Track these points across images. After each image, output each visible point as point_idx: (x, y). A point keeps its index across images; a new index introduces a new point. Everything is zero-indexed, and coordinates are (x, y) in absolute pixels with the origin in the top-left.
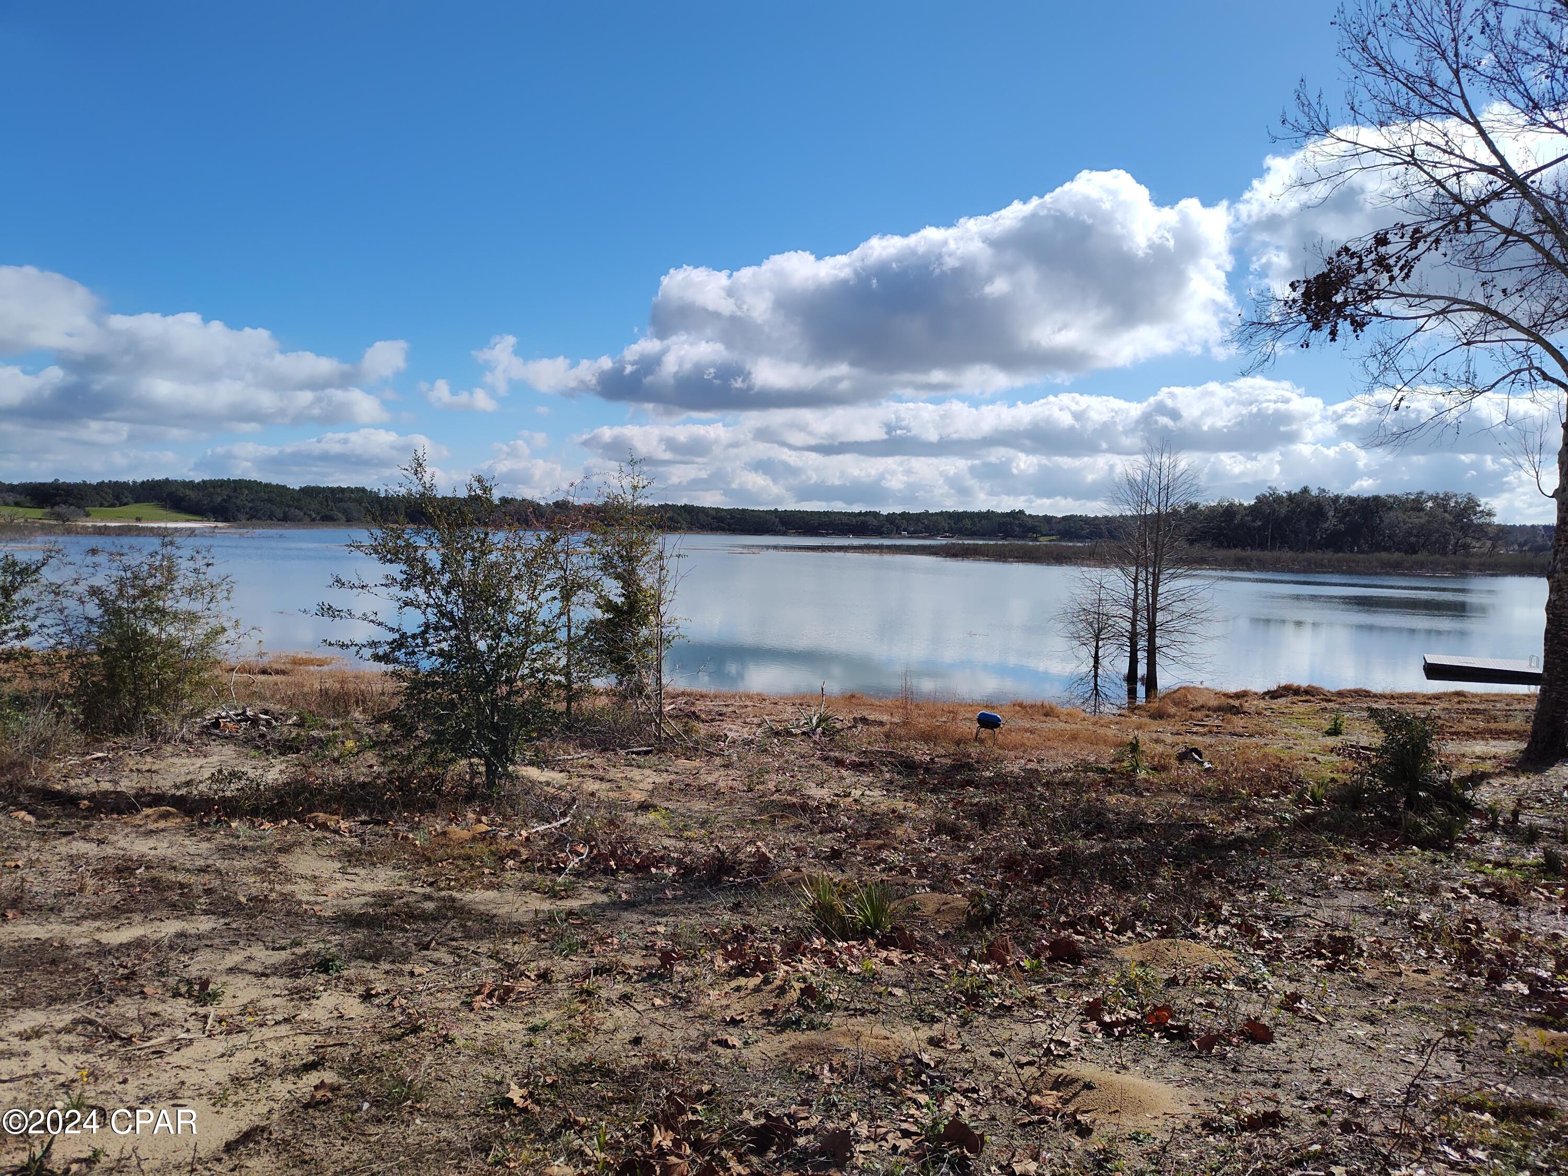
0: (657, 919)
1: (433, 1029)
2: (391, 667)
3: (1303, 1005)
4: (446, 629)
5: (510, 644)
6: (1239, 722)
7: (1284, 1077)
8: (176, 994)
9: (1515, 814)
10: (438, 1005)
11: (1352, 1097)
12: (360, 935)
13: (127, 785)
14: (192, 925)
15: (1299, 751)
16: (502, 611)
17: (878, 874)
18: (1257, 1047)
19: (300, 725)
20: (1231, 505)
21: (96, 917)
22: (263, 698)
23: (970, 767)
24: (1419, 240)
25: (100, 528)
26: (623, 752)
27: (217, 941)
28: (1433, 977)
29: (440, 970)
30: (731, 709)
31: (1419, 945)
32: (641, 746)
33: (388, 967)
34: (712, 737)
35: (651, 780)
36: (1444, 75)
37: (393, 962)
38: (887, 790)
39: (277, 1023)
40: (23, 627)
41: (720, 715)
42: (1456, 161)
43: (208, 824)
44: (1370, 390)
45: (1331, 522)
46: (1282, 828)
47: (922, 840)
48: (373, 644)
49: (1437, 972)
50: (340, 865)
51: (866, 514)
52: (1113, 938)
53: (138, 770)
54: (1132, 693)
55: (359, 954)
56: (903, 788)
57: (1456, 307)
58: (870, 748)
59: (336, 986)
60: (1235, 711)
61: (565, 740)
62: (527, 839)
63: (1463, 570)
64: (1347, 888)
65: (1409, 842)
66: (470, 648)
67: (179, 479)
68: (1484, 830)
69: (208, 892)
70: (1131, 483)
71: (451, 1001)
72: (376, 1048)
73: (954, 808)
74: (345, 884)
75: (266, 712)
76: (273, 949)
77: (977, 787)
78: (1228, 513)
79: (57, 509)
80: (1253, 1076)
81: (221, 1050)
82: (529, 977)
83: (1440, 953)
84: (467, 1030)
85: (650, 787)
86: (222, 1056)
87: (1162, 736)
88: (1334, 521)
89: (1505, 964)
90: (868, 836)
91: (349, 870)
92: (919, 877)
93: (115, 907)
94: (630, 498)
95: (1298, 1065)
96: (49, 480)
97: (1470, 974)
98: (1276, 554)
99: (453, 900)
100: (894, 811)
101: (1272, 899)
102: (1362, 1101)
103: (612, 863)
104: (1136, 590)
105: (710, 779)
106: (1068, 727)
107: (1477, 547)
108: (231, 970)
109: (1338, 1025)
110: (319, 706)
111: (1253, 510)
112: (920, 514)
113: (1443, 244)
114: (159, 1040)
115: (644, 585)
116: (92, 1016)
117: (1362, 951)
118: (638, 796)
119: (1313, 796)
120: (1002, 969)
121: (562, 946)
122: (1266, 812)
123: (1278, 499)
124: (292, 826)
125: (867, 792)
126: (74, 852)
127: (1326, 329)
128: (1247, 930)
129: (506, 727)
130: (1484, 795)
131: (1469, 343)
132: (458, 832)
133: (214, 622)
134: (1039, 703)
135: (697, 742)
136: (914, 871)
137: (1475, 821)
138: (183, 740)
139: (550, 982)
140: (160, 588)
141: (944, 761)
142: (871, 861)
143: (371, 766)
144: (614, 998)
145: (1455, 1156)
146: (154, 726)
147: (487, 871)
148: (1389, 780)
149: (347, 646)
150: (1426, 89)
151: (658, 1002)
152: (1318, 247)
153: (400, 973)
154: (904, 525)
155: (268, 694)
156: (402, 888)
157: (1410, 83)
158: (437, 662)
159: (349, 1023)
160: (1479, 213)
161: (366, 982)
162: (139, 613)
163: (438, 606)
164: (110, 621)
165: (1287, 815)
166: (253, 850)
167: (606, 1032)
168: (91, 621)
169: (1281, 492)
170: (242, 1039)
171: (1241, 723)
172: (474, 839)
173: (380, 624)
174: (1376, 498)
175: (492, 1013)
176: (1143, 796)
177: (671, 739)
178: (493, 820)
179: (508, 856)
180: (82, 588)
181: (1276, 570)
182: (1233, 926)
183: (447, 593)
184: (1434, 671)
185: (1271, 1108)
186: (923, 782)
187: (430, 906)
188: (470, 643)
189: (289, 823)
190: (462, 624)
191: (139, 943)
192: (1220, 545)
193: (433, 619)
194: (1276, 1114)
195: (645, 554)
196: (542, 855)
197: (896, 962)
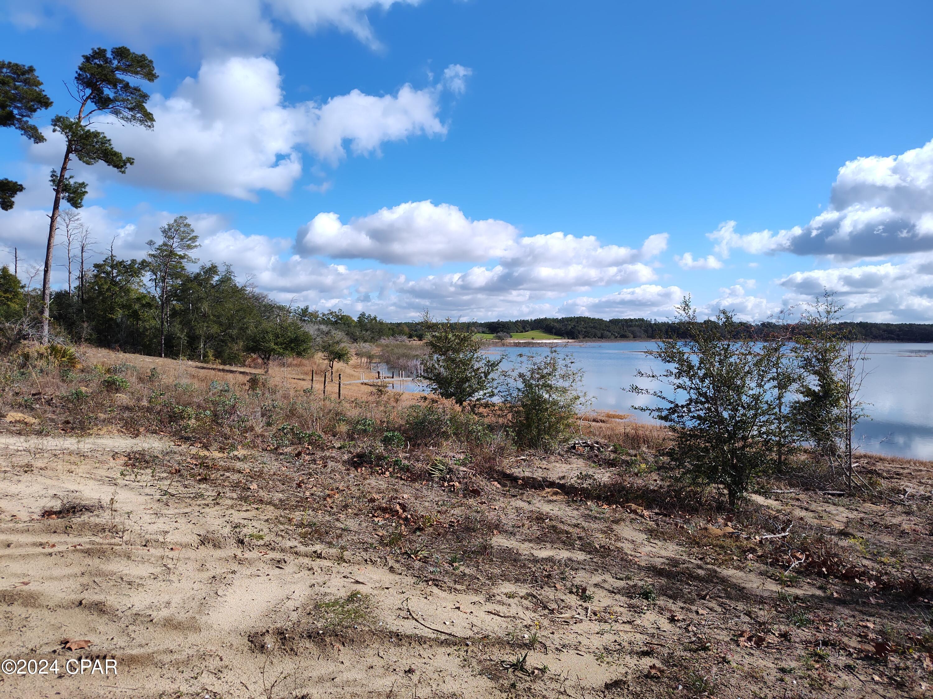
0: (866, 617)
1: (715, 651)
2: (668, 424)
4: (702, 403)
5: (744, 415)
8: (571, 592)
10: (716, 636)
12: (663, 581)
13: (538, 475)
14: (575, 555)
16: (739, 394)
19: (614, 452)
21: (530, 541)
22: (594, 435)
25: (516, 343)
26: (821, 493)
27: (587, 567)
29: (714, 614)
30: (906, 471)
32: (835, 490)
33: (682, 605)
34: (893, 490)
35: (844, 515)
37: (685, 603)
39: (624, 622)
40: (492, 392)
41: (898, 474)
43: (576, 501)
48: (659, 410)
50: (646, 537)
53: (541, 468)
55: (663, 592)
59: (654, 609)
61: (778, 479)
62: (761, 542)
66: (719, 416)
67: (551, 317)
69: (580, 538)
71: (724, 636)
72: (682, 654)
74: (650, 548)
75: (597, 443)
76: (616, 578)
79: (499, 334)
81: (597, 630)
82: (774, 634)
84: (737, 657)
85: (845, 520)
86: (598, 633)
91: (652, 540)
93: (538, 538)
94: (824, 320)
96: (496, 320)
99: (716, 572)
103: (824, 569)
105: (895, 521)
108: (596, 585)
110: (624, 442)
114: (567, 615)
115: (836, 379)
116: (535, 593)
118: (838, 526)
121: (795, 619)
124: (618, 509)
126: (518, 506)
129: (741, 467)
132: (714, 529)
133: (575, 394)
135: (880, 492)
138: (559, 454)
139: (789, 641)
140: (550, 374)
143: (656, 480)
144: (840, 665)
146: (546, 446)
147: (735, 558)
149: (645, 410)
151: (877, 678)
153: (690, 610)
155: (597, 433)
156: (684, 558)
158: (696, 423)
159: (664, 634)
161: (671, 611)
162: (540, 387)
163: (697, 389)
164: (527, 390)
166: (600, 519)
167: (836, 688)
168: (519, 390)
170: (607, 627)
172: (724, 536)
173: (664, 398)
175: (752, 652)
177: (857, 487)
178: (735, 526)
179: (748, 551)
180: (515, 374)
183: (702, 381)
187: (701, 572)
188: (718, 413)
189: (617, 507)
190: (713, 400)
191: (550, 560)
193: (694, 397)
195: (836, 357)
196: (771, 554)
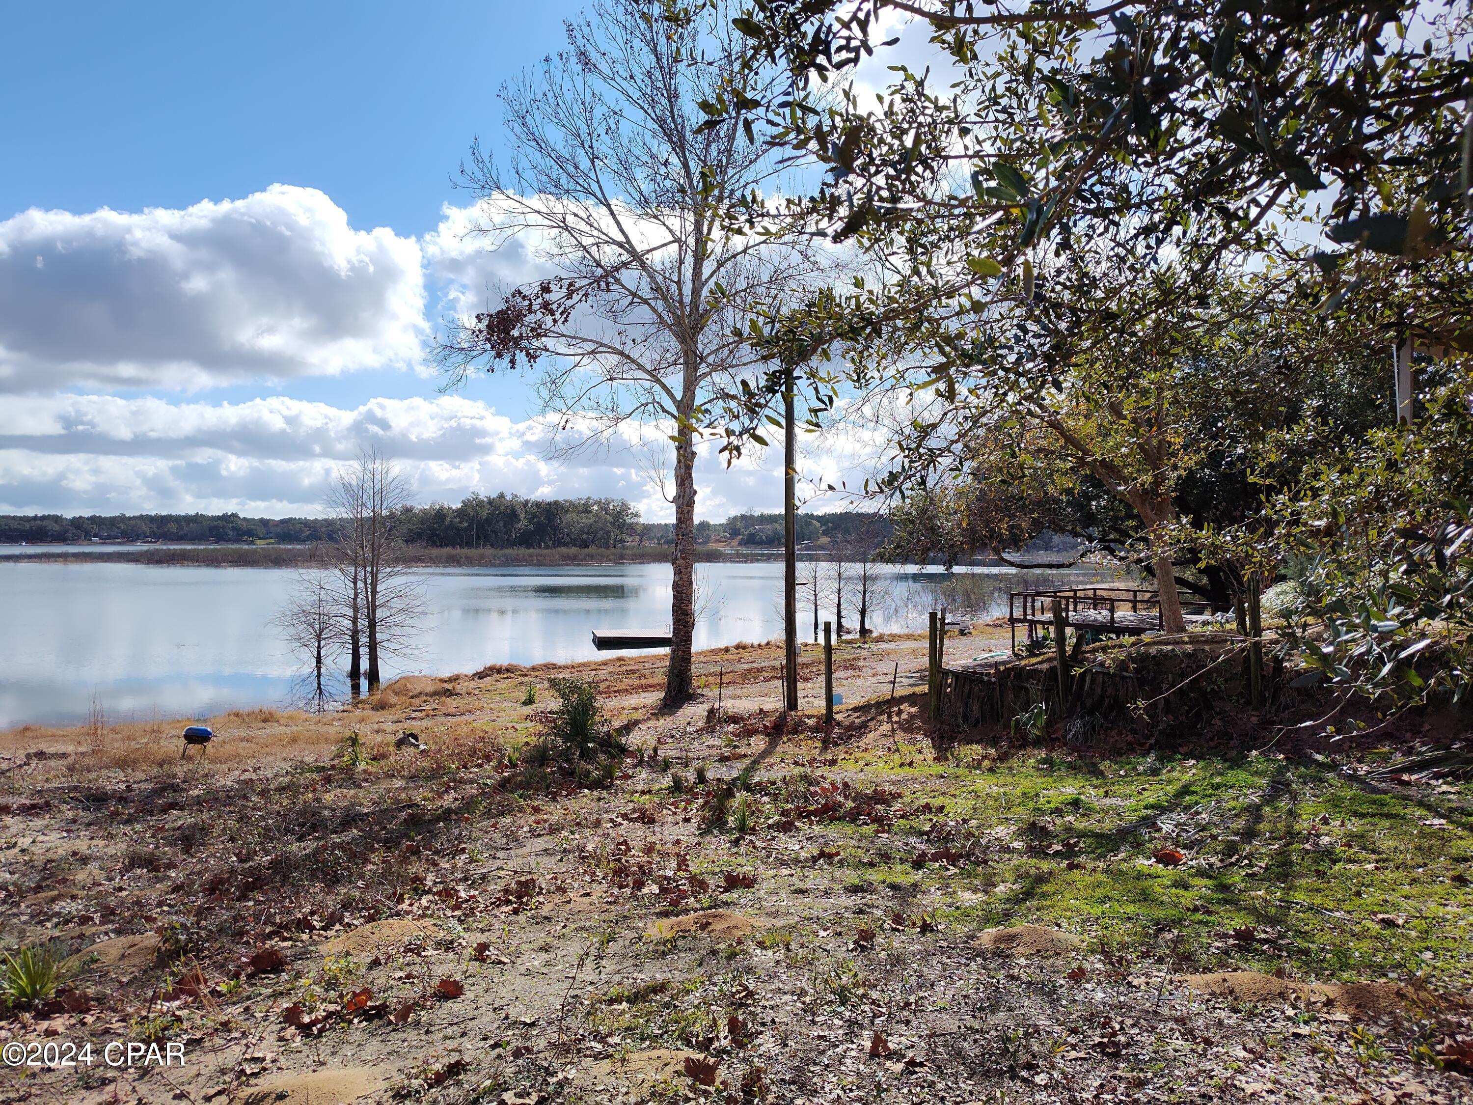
3: (492, 952)
6: (451, 703)
7: (471, 1024)
9: (655, 750)
11: (525, 1024)
15: (502, 722)
17: (50, 930)
18: (449, 1004)
20: (442, 508)
23: (175, 789)
24: (573, 292)
28: (593, 898)
31: (585, 872)
36: (585, 163)
38: (68, 831)
42: (595, 233)
44: (543, 412)
45: (523, 523)
46: (484, 793)
47: (110, 879)
49: (598, 890)
51: (44, 518)
52: (319, 935)
54: (356, 688)
56: (89, 824)
57: (601, 349)
58: (47, 786)
60: (449, 693)
63: (620, 559)
64: (534, 836)
65: (581, 786)
68: (635, 766)
70: (347, 487)
73: (153, 836)
77: (182, 809)
78: (440, 515)
80: (444, 1033)
83: (600, 874)
87: (383, 726)
88: (525, 522)
89: (644, 873)
90: (38, 889)
92: (102, 923)
95: (485, 1007)
97: (621, 887)
98: (480, 551)
100: (75, 854)
101: (472, 861)
102: (533, 1024)
104: (356, 589)
106: (288, 730)
107: (632, 541)
109: (519, 961)
111: (461, 513)
112: (115, 518)
113: (590, 298)
117: (541, 889)
119: (510, 761)
120: (194, 1002)
122: (471, 782)
123: (480, 504)
125: (41, 838)
127: (507, 358)
128: (447, 893)
130: (634, 740)
131: (611, 379)
134: (257, 710)
136: (97, 917)
137: (629, 761)
141: (143, 786)
142: (40, 917)
145: (599, 1047)
148: (566, 738)
150: (571, 169)
152: (497, 287)
154: (95, 529)
157: (560, 161)
160: (614, 277)
165: (489, 782)
169: (482, 497)
171: (454, 704)
174: (556, 503)
176: (360, 787)
181: (480, 565)
182: (435, 894)
184: (603, 643)
185: (454, 1058)
186: (115, 814)
192: (434, 545)
194: (458, 1063)
197: (61, 1029)
